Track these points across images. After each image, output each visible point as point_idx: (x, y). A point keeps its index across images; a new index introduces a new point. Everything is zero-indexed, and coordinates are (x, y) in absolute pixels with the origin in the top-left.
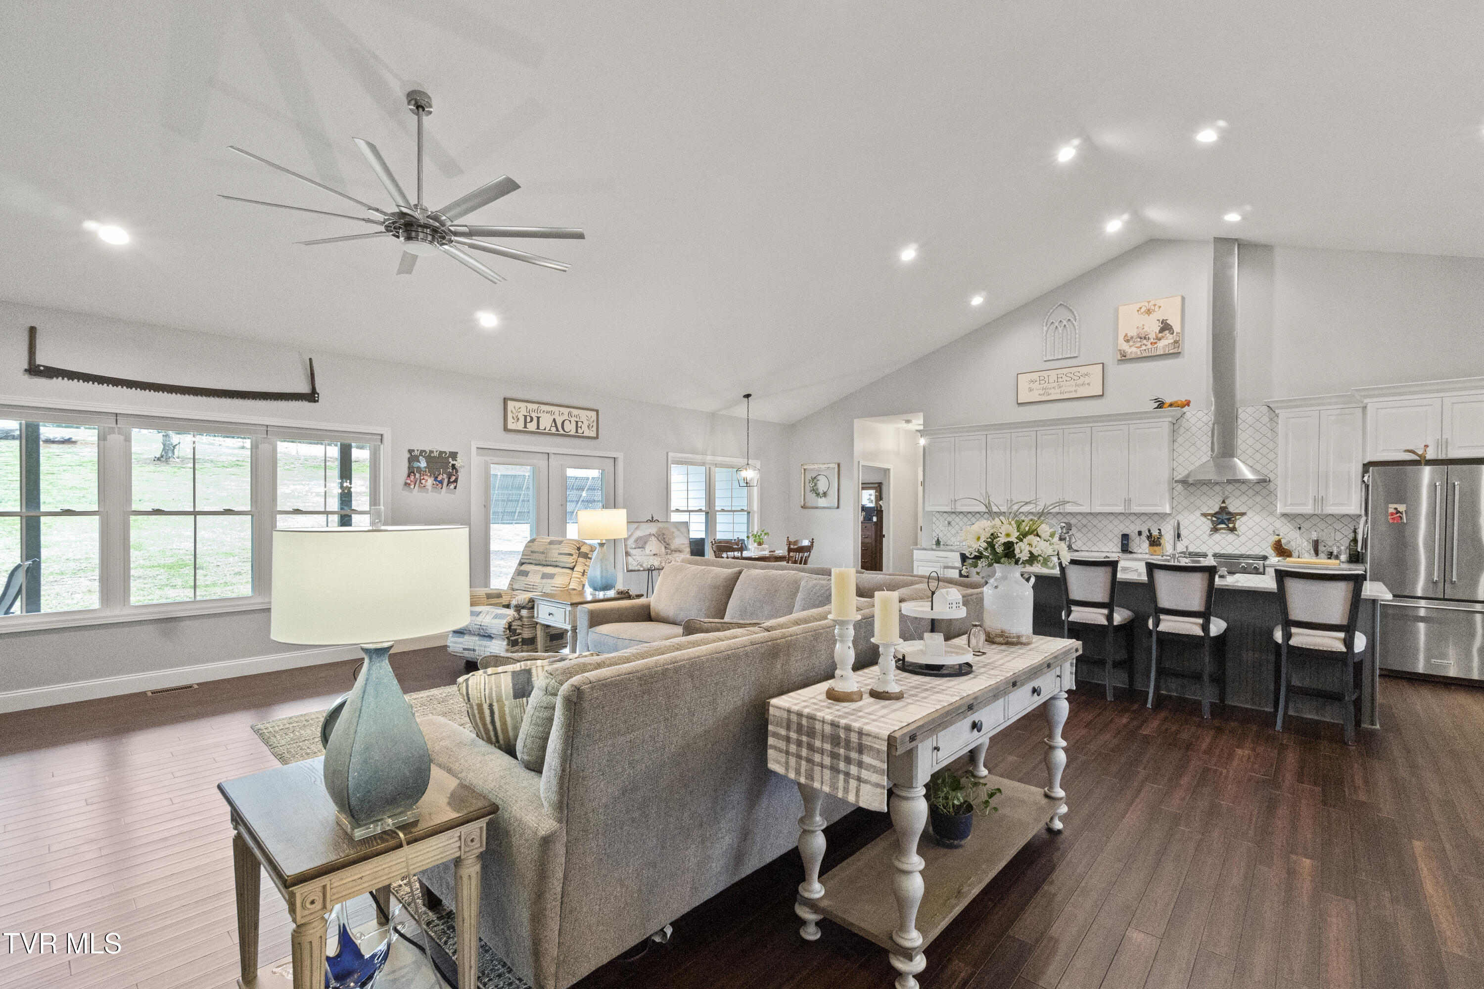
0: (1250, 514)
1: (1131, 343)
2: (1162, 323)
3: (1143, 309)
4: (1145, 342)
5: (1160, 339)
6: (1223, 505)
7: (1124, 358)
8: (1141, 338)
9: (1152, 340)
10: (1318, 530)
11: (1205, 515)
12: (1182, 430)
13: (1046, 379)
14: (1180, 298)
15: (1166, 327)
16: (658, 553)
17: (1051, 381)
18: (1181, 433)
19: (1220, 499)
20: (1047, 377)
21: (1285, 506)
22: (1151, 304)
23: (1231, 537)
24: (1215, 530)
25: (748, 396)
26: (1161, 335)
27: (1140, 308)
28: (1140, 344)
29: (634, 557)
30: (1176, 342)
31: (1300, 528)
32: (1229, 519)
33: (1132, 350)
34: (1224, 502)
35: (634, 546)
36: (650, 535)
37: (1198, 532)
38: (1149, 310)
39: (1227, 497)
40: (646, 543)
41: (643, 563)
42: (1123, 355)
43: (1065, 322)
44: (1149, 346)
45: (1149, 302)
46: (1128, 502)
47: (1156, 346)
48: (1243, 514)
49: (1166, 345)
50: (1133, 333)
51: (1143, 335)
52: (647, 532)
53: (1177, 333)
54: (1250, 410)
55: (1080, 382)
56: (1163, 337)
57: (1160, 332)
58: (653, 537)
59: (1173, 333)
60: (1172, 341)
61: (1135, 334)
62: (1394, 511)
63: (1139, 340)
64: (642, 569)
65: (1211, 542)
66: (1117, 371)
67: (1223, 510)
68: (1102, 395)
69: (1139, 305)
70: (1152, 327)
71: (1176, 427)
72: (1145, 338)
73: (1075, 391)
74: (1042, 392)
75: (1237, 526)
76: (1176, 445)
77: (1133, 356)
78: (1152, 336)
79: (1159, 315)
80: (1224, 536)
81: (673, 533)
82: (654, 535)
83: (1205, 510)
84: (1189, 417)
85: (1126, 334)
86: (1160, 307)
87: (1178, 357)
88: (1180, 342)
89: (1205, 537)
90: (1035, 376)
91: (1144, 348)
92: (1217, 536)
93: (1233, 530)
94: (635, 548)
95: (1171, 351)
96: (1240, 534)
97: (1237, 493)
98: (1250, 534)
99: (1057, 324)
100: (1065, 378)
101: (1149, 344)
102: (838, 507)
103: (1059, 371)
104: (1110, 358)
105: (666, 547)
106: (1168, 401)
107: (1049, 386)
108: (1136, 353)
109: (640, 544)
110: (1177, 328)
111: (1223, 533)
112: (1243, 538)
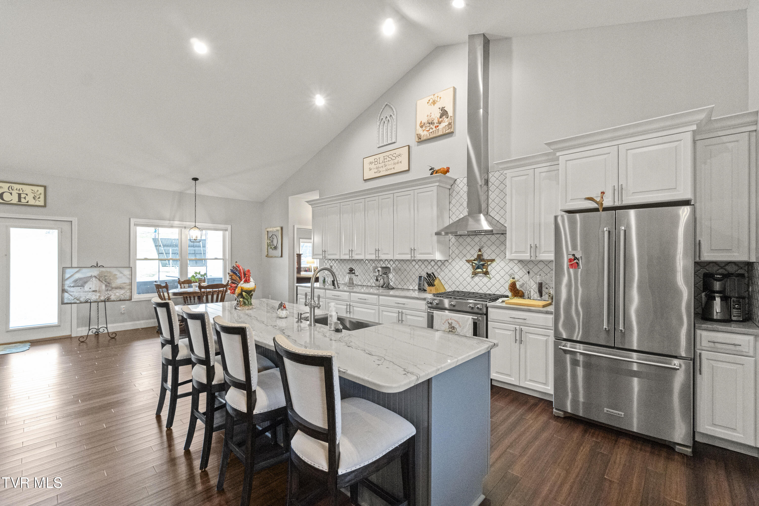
0: (497, 260)
1: (424, 128)
2: (442, 111)
3: (431, 101)
4: (431, 126)
5: (440, 123)
6: (480, 253)
7: (421, 141)
8: (429, 124)
9: (436, 125)
10: (543, 274)
11: (468, 261)
12: (454, 193)
13: (378, 161)
14: (452, 89)
15: (444, 113)
16: (97, 289)
17: (381, 162)
18: (454, 196)
19: (477, 248)
20: (378, 159)
21: (511, 253)
22: (436, 96)
23: (485, 279)
24: (475, 274)
25: (195, 179)
26: (441, 119)
27: (429, 100)
28: (429, 128)
29: (71, 293)
30: (450, 124)
31: (529, 272)
32: (483, 265)
33: (424, 134)
34: (480, 250)
35: (72, 285)
36: (91, 276)
37: (465, 275)
38: (434, 101)
39: (482, 247)
40: (86, 283)
41: (80, 297)
42: (419, 137)
43: (388, 118)
44: (434, 129)
45: (434, 95)
46: (413, 250)
47: (438, 128)
48: (493, 260)
49: (444, 127)
50: (425, 120)
51: (431, 121)
52: (89, 274)
53: (450, 117)
54: (497, 174)
55: (396, 161)
56: (442, 121)
57: (440, 118)
58: (94, 279)
59: (448, 118)
60: (447, 123)
61: (426, 121)
62: (572, 258)
63: (428, 125)
64: (78, 302)
65: (473, 284)
66: (416, 149)
67: (480, 258)
68: (409, 170)
69: (429, 98)
70: (436, 114)
71: (451, 191)
72: (432, 123)
73: (394, 168)
74: (376, 170)
75: (489, 270)
76: (451, 205)
77: (425, 138)
78: (436, 121)
79: (439, 105)
80: (481, 278)
81: (116, 275)
82: (95, 277)
83: (469, 257)
84: (459, 183)
85: (421, 122)
86: (440, 98)
87: (452, 136)
88: (452, 123)
89: (469, 279)
90: (372, 159)
91: (431, 131)
92: (477, 279)
93: (486, 273)
94: (73, 287)
95: (447, 132)
96: (491, 277)
97: (489, 243)
98: (498, 277)
99: (384, 119)
100: (388, 159)
101: (434, 127)
102: (282, 256)
103: (384, 154)
104: (413, 141)
105: (106, 286)
106: (437, 168)
107: (380, 165)
108: (427, 135)
109: (80, 283)
110: (450, 113)
111: (480, 276)
112: (493, 281)
